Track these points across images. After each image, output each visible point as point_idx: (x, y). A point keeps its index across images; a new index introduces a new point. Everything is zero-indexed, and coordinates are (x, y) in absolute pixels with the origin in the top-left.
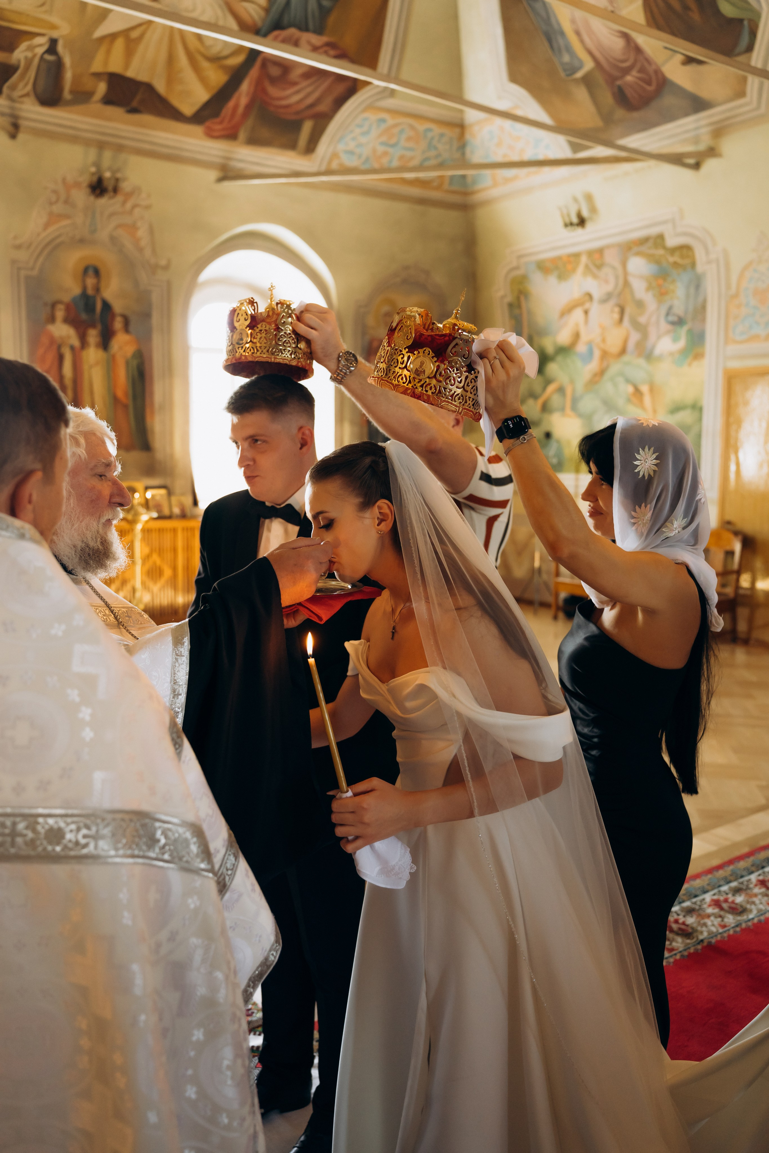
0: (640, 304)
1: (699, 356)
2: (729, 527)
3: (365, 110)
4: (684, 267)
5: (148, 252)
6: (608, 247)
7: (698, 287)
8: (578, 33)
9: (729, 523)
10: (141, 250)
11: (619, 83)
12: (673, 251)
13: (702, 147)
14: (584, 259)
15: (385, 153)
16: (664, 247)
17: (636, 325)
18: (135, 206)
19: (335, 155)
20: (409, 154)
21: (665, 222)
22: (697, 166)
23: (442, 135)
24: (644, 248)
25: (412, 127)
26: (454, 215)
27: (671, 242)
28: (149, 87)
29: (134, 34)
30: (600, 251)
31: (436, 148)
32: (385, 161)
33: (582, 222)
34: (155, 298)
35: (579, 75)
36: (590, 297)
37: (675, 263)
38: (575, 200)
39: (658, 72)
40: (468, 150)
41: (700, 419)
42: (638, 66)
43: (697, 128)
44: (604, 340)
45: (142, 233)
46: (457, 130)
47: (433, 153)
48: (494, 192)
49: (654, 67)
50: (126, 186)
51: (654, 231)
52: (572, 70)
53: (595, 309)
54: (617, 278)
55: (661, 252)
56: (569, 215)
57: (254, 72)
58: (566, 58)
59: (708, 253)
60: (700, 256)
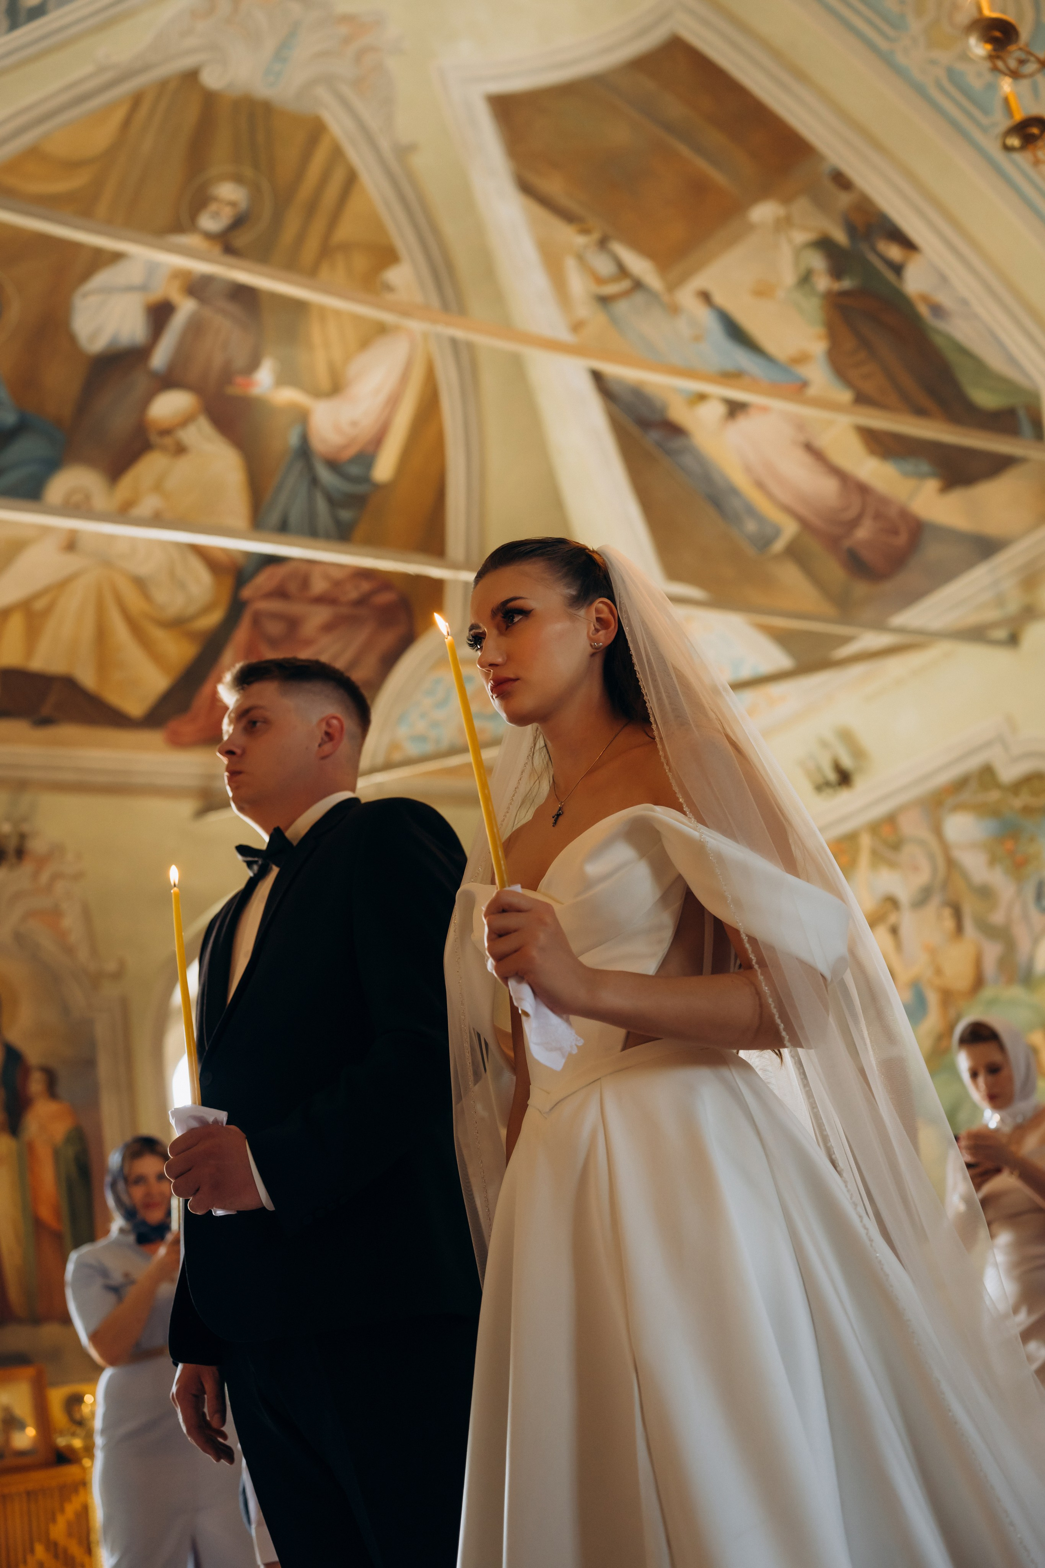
0: (985, 893)
3: (433, 668)
4: (1042, 811)
5: (83, 954)
6: (903, 808)
8: (760, 485)
10: (69, 950)
11: (847, 543)
12: (1017, 787)
13: (1012, 608)
14: (866, 841)
16: (999, 786)
17: (990, 931)
18: (56, 877)
19: (394, 746)
21: (988, 744)
22: (1013, 640)
24: (966, 796)
27: (1008, 773)
28: (69, 683)
29: (39, 605)
30: (891, 819)
33: (844, 778)
34: (102, 1031)
35: (779, 546)
36: (892, 902)
37: (1027, 808)
38: (824, 744)
39: (905, 514)
42: (870, 513)
43: (996, 582)
44: (938, 971)
45: (71, 921)
50: (37, 846)
51: (973, 763)
52: (764, 542)
53: (908, 921)
54: (931, 857)
55: (994, 796)
56: (819, 769)
57: (242, 634)
58: (751, 526)
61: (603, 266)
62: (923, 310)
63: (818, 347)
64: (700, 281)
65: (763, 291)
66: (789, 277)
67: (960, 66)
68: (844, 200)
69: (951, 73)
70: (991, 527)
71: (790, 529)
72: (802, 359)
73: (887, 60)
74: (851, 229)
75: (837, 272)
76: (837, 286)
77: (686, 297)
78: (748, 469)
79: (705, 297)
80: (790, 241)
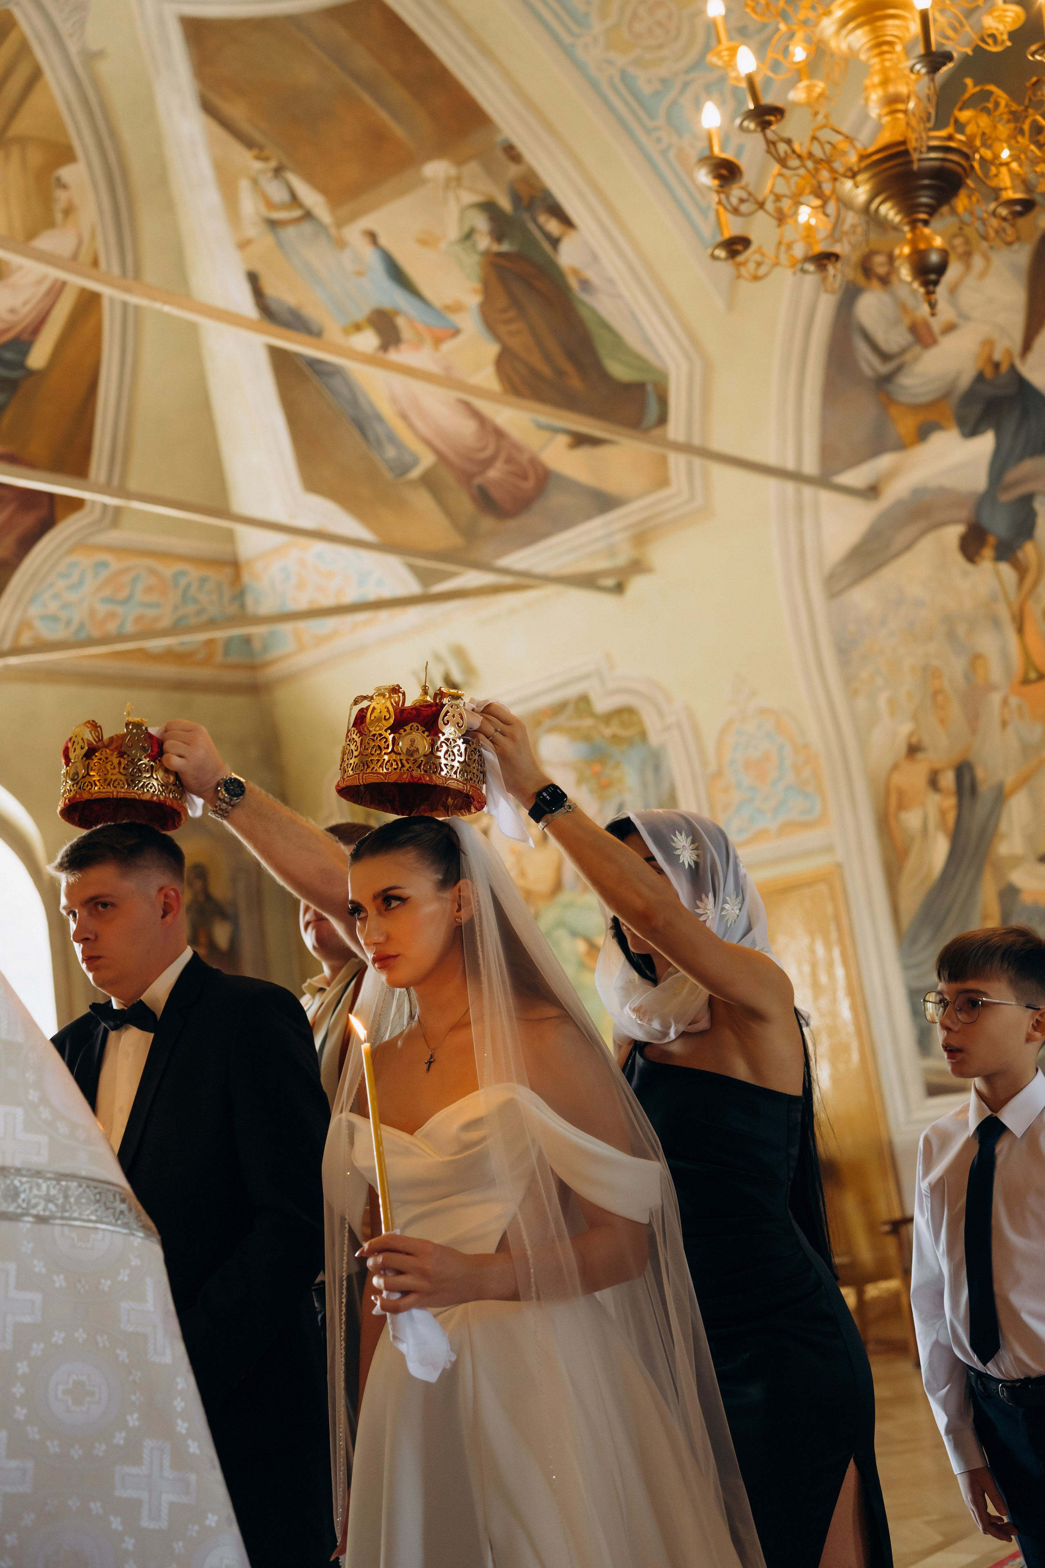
3: (71, 551)
4: (629, 742)
7: (657, 768)
8: (404, 416)
11: (478, 480)
12: (608, 718)
13: (621, 560)
15: (112, 615)
16: (593, 715)
19: (25, 624)
20: (151, 613)
21: (586, 677)
22: (619, 588)
23: (203, 580)
24: (562, 720)
25: (152, 572)
26: (238, 702)
27: (602, 705)
31: (195, 601)
32: (112, 627)
35: (415, 474)
37: (615, 737)
39: (534, 462)
40: (249, 600)
42: (503, 456)
43: (609, 535)
46: (228, 571)
47: (191, 608)
48: (303, 660)
51: (572, 692)
52: (402, 468)
55: (588, 722)
58: (391, 452)
59: (661, 715)
60: (650, 720)
61: (276, 192)
62: (573, 282)
63: (473, 300)
64: (367, 222)
65: (426, 241)
66: (453, 233)
67: (631, 71)
68: (513, 171)
69: (623, 74)
70: (611, 486)
71: (427, 460)
72: (457, 308)
73: (567, 51)
74: (516, 198)
75: (498, 235)
76: (496, 248)
77: (354, 233)
78: (394, 400)
79: (372, 237)
80: (458, 199)
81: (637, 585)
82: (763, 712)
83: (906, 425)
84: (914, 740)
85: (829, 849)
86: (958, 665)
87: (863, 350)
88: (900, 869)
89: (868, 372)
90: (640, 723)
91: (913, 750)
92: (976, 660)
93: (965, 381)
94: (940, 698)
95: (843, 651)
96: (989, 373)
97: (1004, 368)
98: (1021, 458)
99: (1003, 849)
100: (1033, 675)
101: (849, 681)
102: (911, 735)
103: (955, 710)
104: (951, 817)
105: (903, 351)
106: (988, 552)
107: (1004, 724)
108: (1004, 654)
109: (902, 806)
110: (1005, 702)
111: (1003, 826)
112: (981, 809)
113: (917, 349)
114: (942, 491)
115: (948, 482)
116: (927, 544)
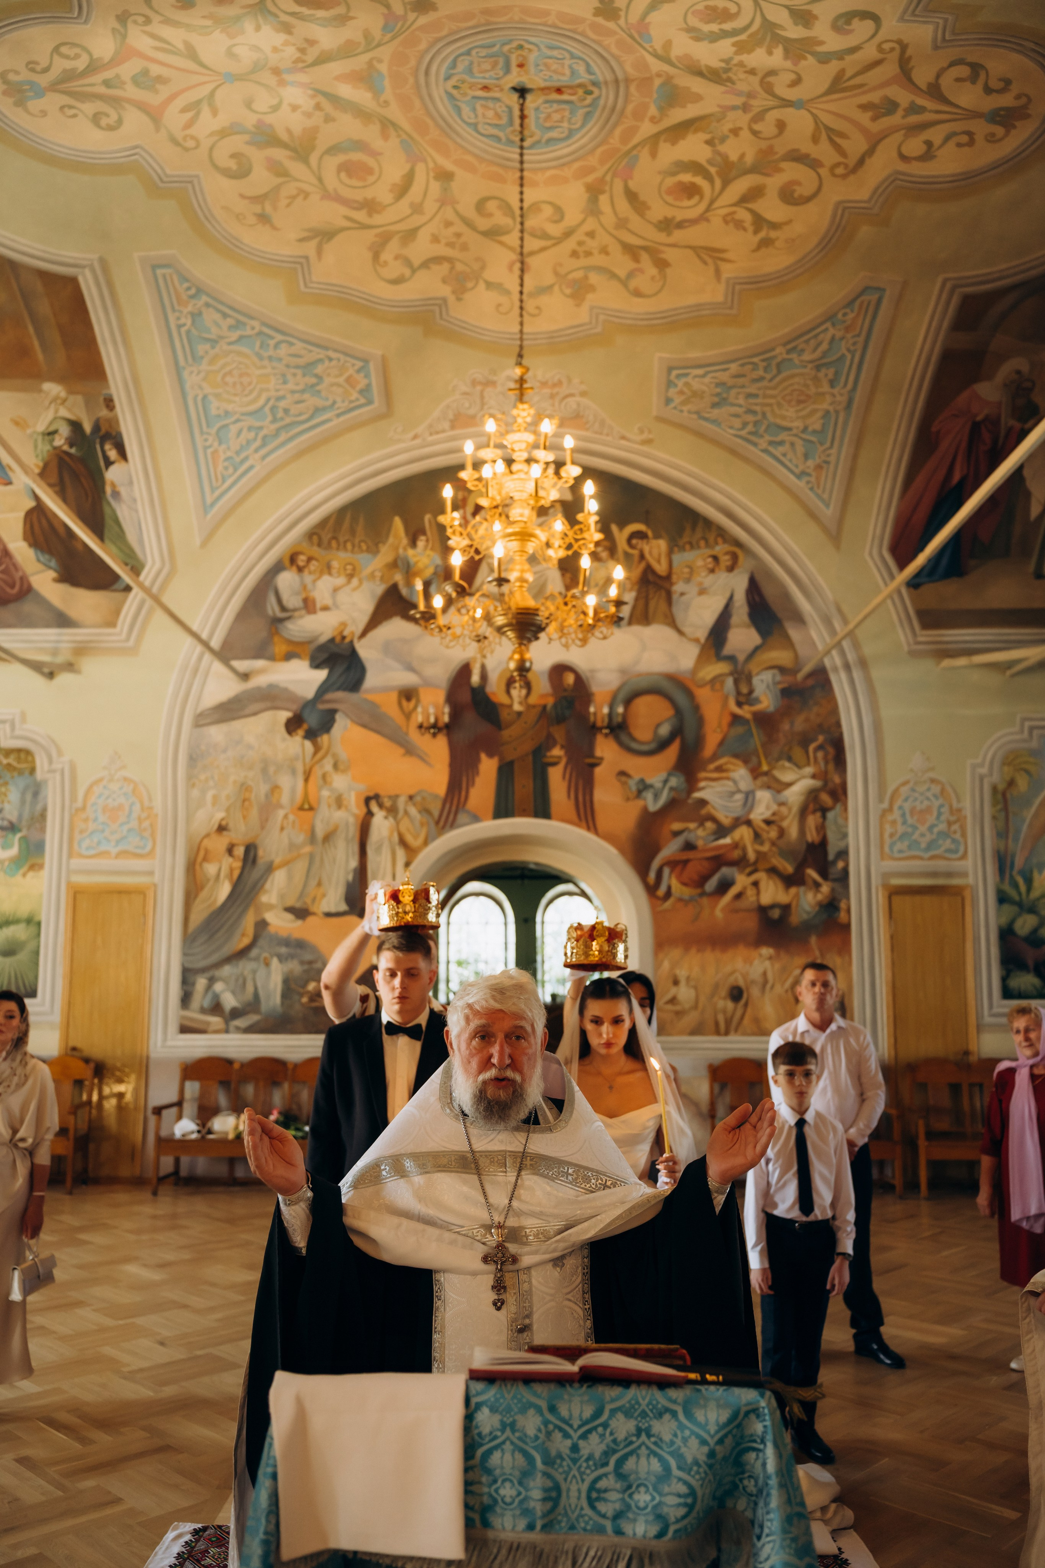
1: (36, 867)
2: (75, 1053)
4: (21, 772)
7: (36, 794)
9: (74, 1049)
12: (7, 753)
13: (60, 659)
22: (51, 675)
37: (9, 765)
39: (24, 579)
41: (38, 935)
43: (58, 642)
49: (20, 574)
59: (51, 761)
60: (41, 763)
62: (108, 490)
65: (16, 423)
66: (41, 427)
67: (211, 398)
68: (104, 413)
69: (205, 397)
70: (73, 612)
73: (178, 371)
74: (97, 427)
75: (71, 443)
76: (66, 448)
80: (56, 411)
81: (64, 678)
82: (126, 779)
83: (280, 648)
84: (224, 823)
85: (151, 873)
86: (263, 789)
87: (272, 599)
88: (196, 896)
89: (270, 612)
90: (33, 761)
91: (222, 829)
92: (275, 788)
93: (323, 639)
94: (247, 803)
95: (193, 760)
96: (338, 640)
97: (347, 640)
98: (338, 689)
99: (264, 898)
100: (306, 806)
101: (190, 779)
102: (222, 819)
103: (254, 813)
104: (236, 873)
105: (295, 610)
106: (301, 732)
107: (282, 829)
108: (293, 790)
109: (205, 859)
110: (286, 817)
111: (268, 886)
112: (256, 874)
113: (303, 612)
114: (286, 690)
115: (292, 687)
116: (267, 716)
